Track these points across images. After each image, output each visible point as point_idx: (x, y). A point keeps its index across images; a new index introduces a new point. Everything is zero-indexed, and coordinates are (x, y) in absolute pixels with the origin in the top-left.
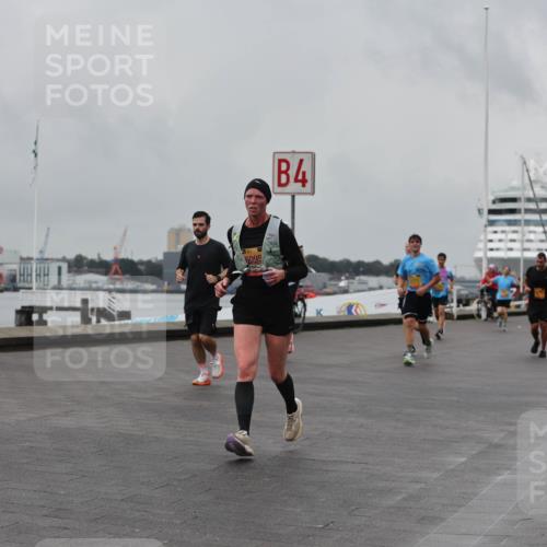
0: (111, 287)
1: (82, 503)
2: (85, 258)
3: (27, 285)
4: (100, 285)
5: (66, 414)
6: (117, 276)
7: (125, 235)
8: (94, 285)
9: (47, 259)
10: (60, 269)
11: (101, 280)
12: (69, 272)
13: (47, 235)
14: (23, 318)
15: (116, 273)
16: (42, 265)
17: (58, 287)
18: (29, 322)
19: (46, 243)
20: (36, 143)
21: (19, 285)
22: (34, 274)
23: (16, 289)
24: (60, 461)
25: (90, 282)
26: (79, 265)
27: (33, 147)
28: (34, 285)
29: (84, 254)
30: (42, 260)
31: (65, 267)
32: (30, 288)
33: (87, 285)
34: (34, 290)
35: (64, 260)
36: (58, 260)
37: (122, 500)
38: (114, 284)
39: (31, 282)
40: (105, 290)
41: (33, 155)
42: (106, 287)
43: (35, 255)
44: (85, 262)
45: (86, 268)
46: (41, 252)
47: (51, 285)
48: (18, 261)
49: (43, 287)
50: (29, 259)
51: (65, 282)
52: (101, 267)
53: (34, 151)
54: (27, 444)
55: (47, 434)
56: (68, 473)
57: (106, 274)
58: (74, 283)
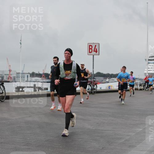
0: (42, 81)
1: (34, 142)
2: (35, 73)
3: (18, 81)
4: (39, 80)
5: (30, 116)
6: (44, 78)
7: (46, 66)
8: (37, 81)
9: (24, 73)
10: (28, 76)
11: (39, 79)
12: (30, 77)
13: (24, 67)
15: (44, 77)
16: (23, 75)
17: (27, 81)
19: (24, 69)
20: (21, 40)
21: (16, 80)
22: (20, 77)
23: (15, 82)
24: (28, 130)
25: (36, 80)
26: (33, 75)
27: (20, 42)
29: (34, 72)
31: (29, 75)
33: (35, 81)
34: (20, 82)
35: (29, 73)
36: (27, 73)
37: (45, 141)
38: (43, 80)
39: (20, 80)
40: (40, 82)
43: (21, 72)
44: (35, 74)
45: (35, 76)
46: (22, 71)
47: (25, 80)
48: (16, 74)
49: (23, 81)
50: (19, 73)
51: (29, 80)
52: (39, 75)
53: (20, 43)
54: (18, 125)
55: (24, 122)
56: (30, 133)
57: (41, 77)
58: (32, 80)
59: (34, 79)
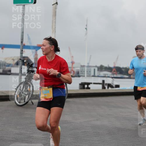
0: (113, 76)
3: (83, 75)
4: (109, 75)
5: (97, 120)
6: (115, 73)
7: (117, 58)
8: (107, 76)
9: (90, 66)
10: (95, 70)
11: (109, 73)
12: (98, 71)
13: (90, 58)
14: (82, 87)
15: (114, 71)
16: (88, 68)
17: (94, 76)
18: (84, 88)
19: (90, 61)
20: (86, 26)
21: (80, 75)
22: (86, 71)
23: (79, 76)
24: (95, 136)
25: (105, 74)
26: (101, 68)
28: (86, 75)
29: (103, 65)
30: (88, 66)
31: (96, 69)
32: (84, 76)
33: (104, 76)
34: (86, 77)
35: (96, 66)
36: (94, 67)
38: (113, 75)
39: (85, 74)
41: (86, 30)
42: (111, 76)
43: (86, 65)
44: (103, 67)
45: (104, 70)
46: (88, 64)
47: (91, 75)
48: (80, 66)
49: (89, 76)
50: (84, 66)
51: (96, 74)
52: (109, 69)
53: (86, 29)
54: (84, 130)
55: (90, 127)
56: (98, 141)
57: (111, 72)
58: (100, 74)
59: (102, 73)
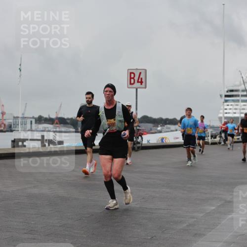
0: (55, 130)
1: (42, 228)
2: (43, 117)
3: (16, 129)
4: (50, 129)
6: (57, 125)
7: (60, 106)
8: (47, 129)
9: (26, 118)
10: (31, 122)
11: (50, 126)
12: (36, 123)
13: (26, 107)
15: (57, 124)
16: (23, 120)
17: (31, 130)
19: (25, 110)
20: (20, 65)
21: (13, 129)
22: (20, 124)
23: (12, 131)
25: (45, 128)
26: (40, 120)
28: (20, 129)
30: (24, 118)
31: (34, 121)
32: (18, 131)
33: (43, 129)
34: (20, 131)
35: (33, 118)
36: (30, 118)
37: (60, 226)
40: (52, 131)
41: (19, 71)
43: (20, 116)
44: (43, 119)
45: (43, 122)
46: (23, 114)
47: (27, 129)
48: (13, 118)
49: (24, 130)
50: (18, 117)
51: (34, 128)
52: (50, 121)
53: (20, 69)
55: (26, 196)
56: (35, 214)
57: (52, 124)
58: (38, 128)
59: (42, 126)
